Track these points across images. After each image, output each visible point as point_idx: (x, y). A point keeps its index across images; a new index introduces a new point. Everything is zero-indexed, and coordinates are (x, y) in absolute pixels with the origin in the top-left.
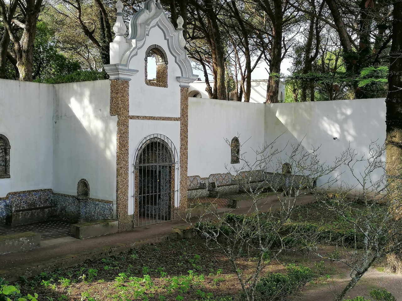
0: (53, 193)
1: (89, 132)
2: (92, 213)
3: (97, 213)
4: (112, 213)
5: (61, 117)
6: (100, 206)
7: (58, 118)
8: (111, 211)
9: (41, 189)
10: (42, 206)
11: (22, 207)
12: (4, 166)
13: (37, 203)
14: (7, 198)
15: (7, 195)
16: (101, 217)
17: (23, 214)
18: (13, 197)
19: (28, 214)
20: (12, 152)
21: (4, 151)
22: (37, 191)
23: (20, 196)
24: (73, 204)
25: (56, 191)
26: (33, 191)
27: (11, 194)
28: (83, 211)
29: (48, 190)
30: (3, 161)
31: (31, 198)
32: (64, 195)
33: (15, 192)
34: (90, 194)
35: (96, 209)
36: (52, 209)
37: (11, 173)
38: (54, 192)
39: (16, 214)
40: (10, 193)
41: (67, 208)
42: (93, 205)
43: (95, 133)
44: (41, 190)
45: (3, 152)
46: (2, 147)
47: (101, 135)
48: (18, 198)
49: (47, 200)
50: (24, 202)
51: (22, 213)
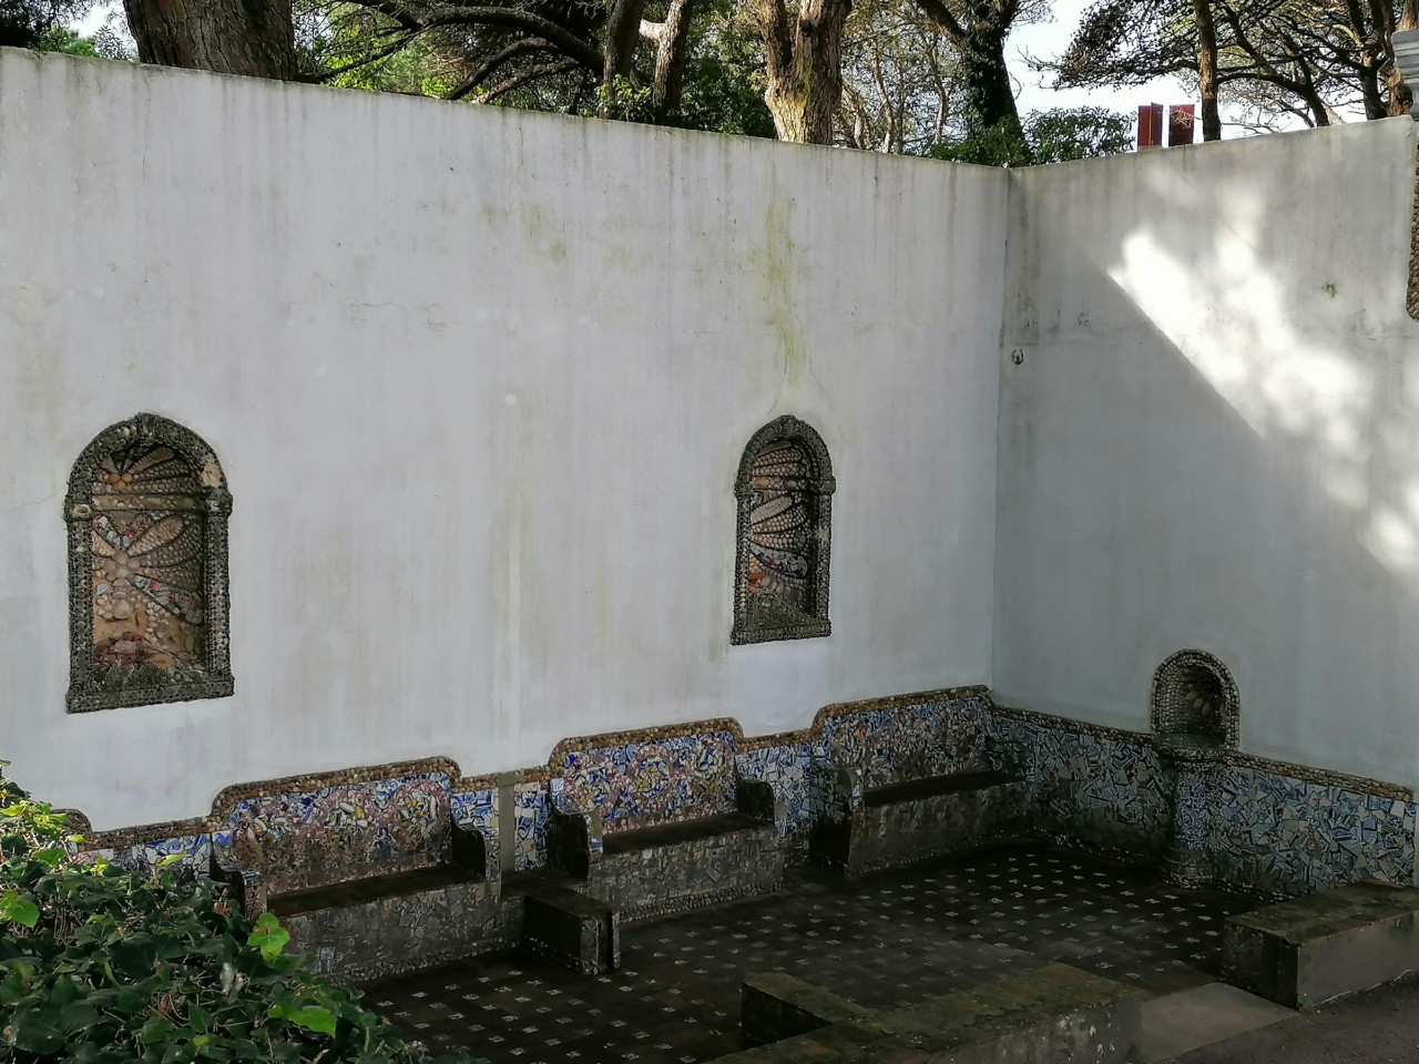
0: (993, 708)
1: (1253, 417)
2: (1256, 835)
3: (1288, 836)
4: (1407, 851)
5: (1054, 330)
6: (1313, 803)
7: (1037, 335)
8: (1401, 840)
9: (945, 686)
10: (953, 769)
11: (873, 776)
12: (801, 577)
13: (930, 758)
14: (816, 732)
15: (816, 720)
16: (1316, 863)
17: (893, 817)
18: (839, 730)
19: (912, 817)
20: (843, 506)
21: (802, 502)
22: (932, 697)
23: (867, 721)
24: (1122, 775)
25: (1007, 695)
26: (918, 697)
27: (832, 713)
28: (1192, 817)
29: (976, 690)
30: (797, 553)
31: (909, 732)
32: (1066, 723)
33: (846, 706)
34: (1241, 735)
35: (1286, 814)
36: (1003, 790)
37: (834, 614)
38: (998, 703)
39: (867, 818)
40: (825, 712)
41: (1081, 791)
42: (1261, 794)
43: (1293, 419)
44: (948, 692)
45: (794, 506)
46: (792, 484)
47: (1341, 435)
48: (857, 733)
49: (971, 738)
50: (880, 752)
51: (888, 814)
